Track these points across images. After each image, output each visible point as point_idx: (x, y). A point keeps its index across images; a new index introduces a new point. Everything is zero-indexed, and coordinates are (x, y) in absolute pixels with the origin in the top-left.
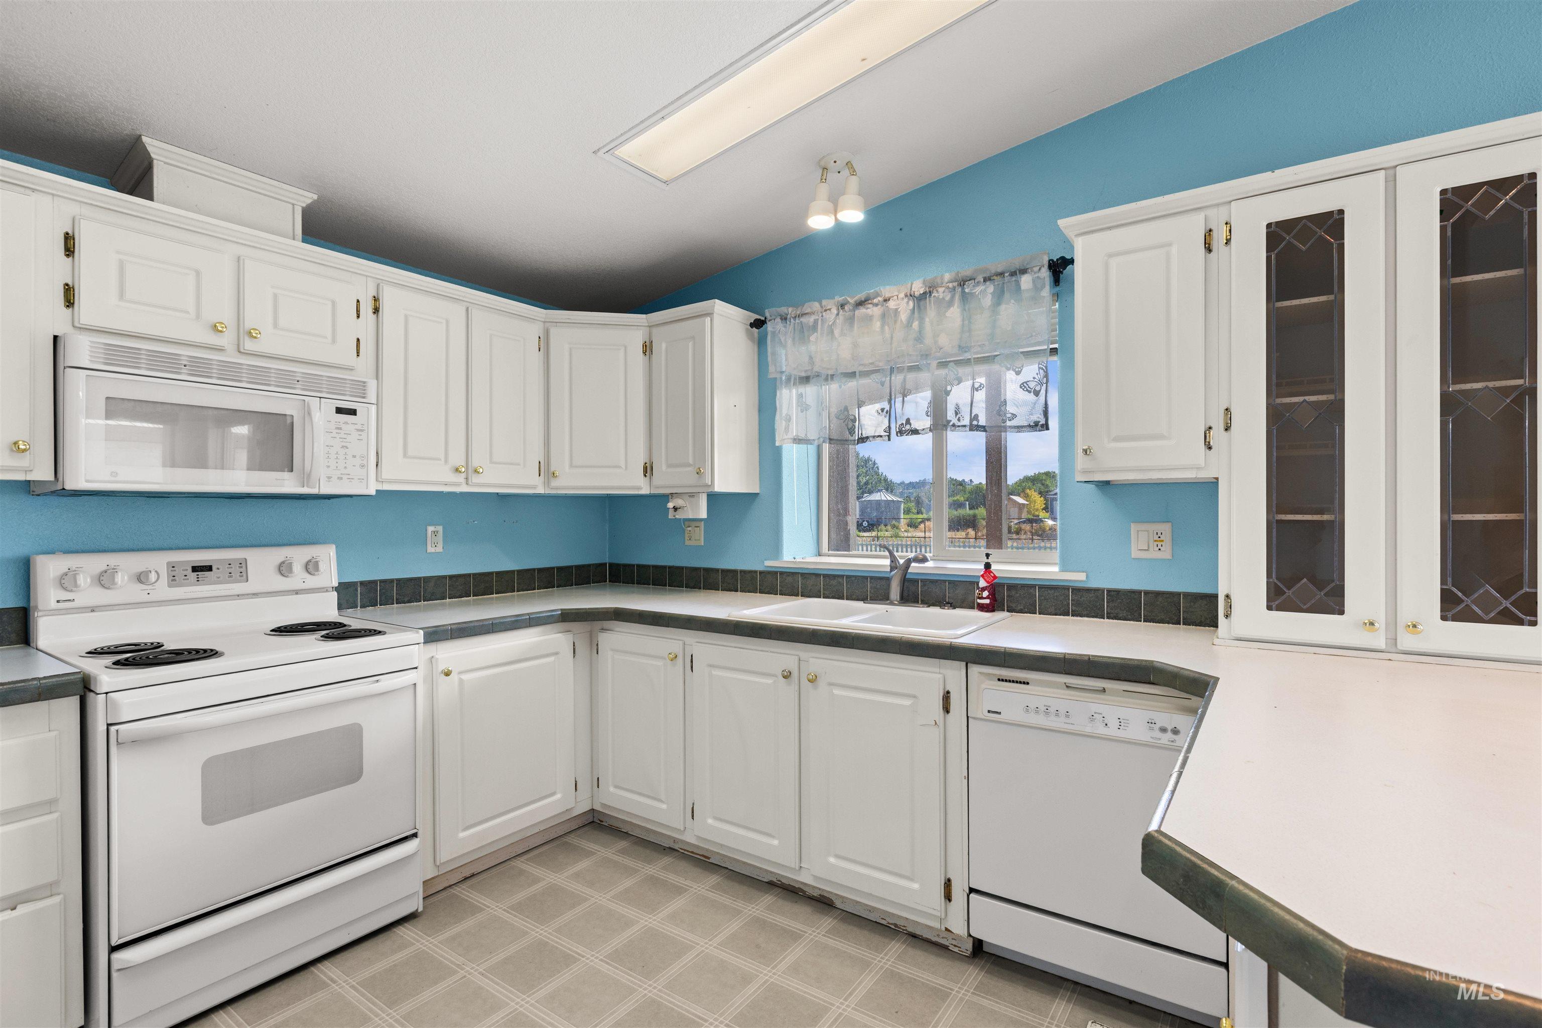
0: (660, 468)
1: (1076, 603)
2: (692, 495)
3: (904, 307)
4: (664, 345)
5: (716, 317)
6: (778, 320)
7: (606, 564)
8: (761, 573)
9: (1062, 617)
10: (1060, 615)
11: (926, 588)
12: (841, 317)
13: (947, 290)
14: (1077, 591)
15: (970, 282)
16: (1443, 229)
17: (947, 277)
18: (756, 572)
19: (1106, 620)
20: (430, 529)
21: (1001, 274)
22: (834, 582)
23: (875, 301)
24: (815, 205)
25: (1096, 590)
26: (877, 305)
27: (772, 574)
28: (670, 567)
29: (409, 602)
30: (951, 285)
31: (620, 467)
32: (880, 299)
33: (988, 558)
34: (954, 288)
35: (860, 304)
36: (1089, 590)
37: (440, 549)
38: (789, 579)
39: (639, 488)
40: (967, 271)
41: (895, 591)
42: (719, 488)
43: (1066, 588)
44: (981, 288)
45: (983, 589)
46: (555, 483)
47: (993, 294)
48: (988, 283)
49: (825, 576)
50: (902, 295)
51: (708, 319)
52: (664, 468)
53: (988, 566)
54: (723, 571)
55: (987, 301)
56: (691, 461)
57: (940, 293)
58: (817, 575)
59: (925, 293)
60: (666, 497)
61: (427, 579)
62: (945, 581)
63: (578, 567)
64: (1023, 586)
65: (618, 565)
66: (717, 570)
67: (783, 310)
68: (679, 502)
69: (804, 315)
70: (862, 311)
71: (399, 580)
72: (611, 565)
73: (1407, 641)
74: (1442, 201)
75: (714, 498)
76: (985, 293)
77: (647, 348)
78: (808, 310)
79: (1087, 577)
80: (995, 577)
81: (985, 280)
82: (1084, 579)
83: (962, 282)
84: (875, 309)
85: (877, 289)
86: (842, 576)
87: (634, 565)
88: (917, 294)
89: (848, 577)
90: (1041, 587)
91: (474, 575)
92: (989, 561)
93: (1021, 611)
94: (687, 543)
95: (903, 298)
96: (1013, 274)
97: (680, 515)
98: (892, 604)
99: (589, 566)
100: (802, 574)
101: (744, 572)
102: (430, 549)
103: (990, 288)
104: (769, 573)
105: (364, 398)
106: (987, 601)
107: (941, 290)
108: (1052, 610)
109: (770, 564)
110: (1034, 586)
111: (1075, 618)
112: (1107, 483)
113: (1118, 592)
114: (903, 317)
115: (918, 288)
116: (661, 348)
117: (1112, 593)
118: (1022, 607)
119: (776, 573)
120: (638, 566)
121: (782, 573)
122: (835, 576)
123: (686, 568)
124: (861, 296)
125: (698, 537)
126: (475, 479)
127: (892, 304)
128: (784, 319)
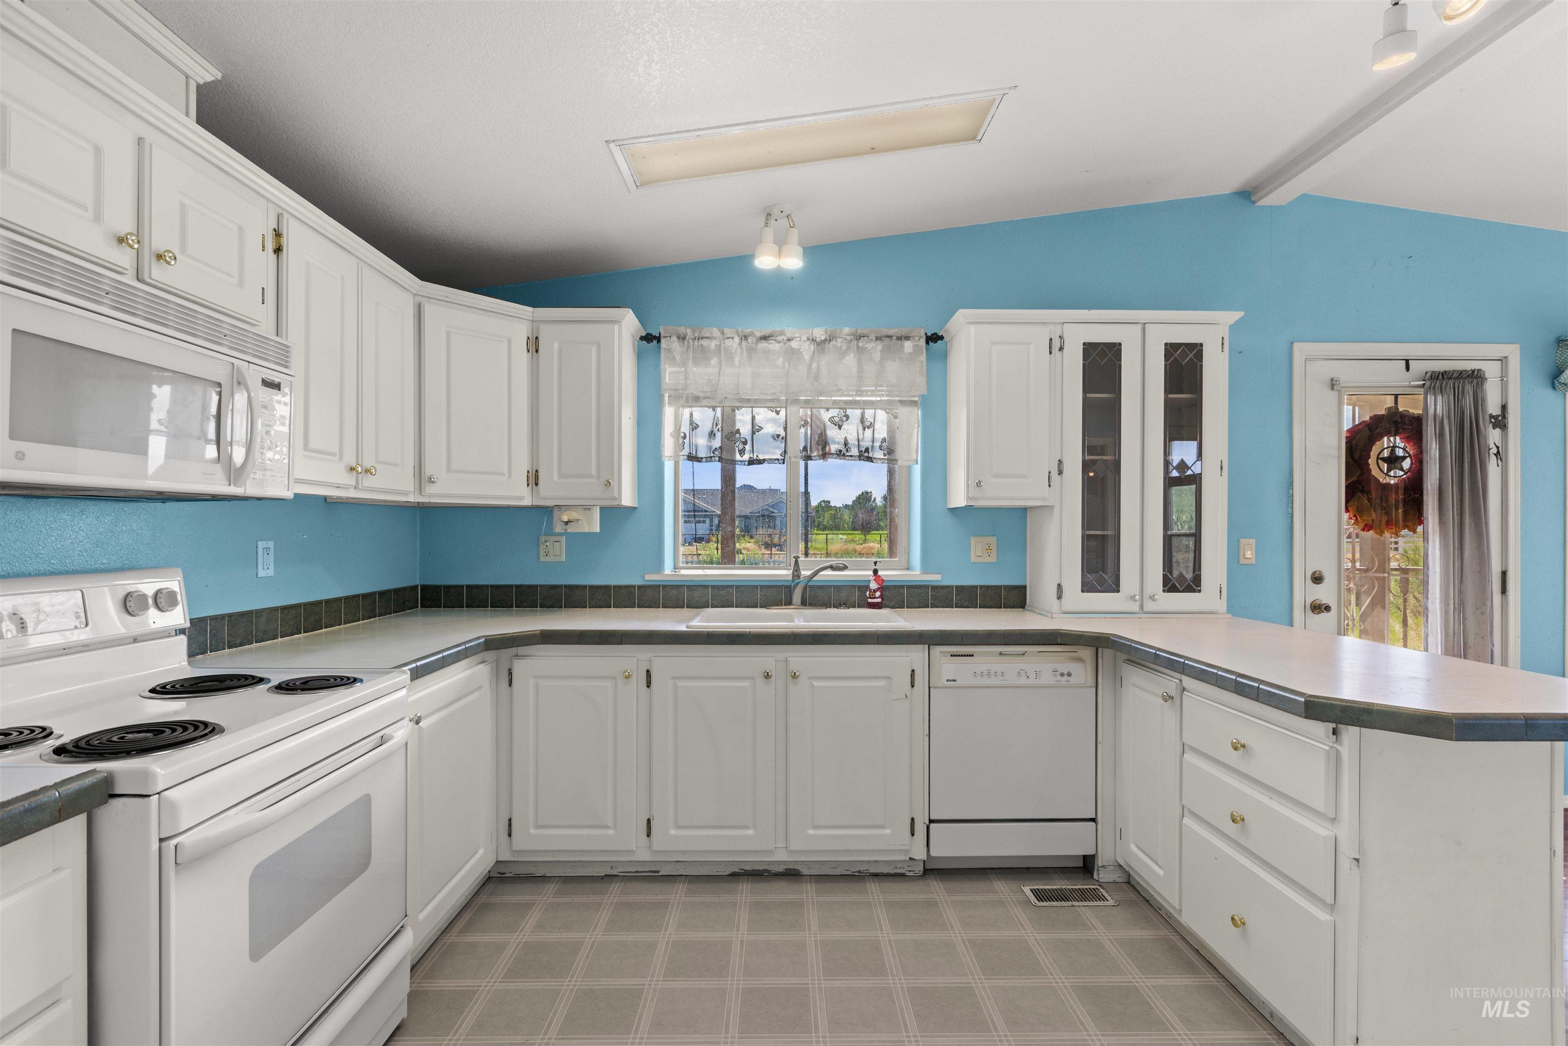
0: (547, 476)
1: (934, 598)
2: (587, 508)
3: (807, 349)
6: (674, 338)
7: (418, 586)
8: (639, 587)
9: (924, 609)
10: (922, 608)
11: (813, 593)
12: (742, 347)
13: (845, 341)
14: (935, 588)
15: (865, 338)
16: (1166, 365)
17: (846, 330)
18: (634, 587)
19: (955, 609)
20: (261, 545)
21: (890, 337)
22: (723, 592)
23: (779, 338)
24: (768, 247)
25: (948, 587)
26: (779, 342)
27: (655, 587)
29: (241, 645)
30: (848, 338)
31: (504, 474)
32: (785, 338)
33: (875, 565)
34: (851, 342)
35: (765, 338)
36: (943, 587)
37: (271, 572)
38: (674, 592)
39: (522, 498)
40: (863, 329)
41: (799, 597)
43: (927, 587)
44: (872, 345)
45: (875, 591)
46: (429, 489)
47: (881, 351)
48: (878, 342)
49: (713, 587)
50: (804, 338)
51: (616, 327)
52: (557, 478)
53: (875, 572)
54: (592, 587)
55: (877, 356)
56: (595, 471)
57: (838, 342)
58: (706, 587)
59: (825, 340)
60: (555, 510)
61: (259, 613)
62: (830, 586)
63: (396, 591)
64: (895, 587)
65: (437, 588)
66: (581, 587)
67: (682, 329)
68: (573, 515)
69: (703, 338)
70: (763, 345)
71: (230, 616)
72: (424, 588)
73: (1149, 606)
74: (1166, 349)
75: (607, 510)
76: (875, 349)
77: (534, 345)
78: (708, 335)
79: (942, 577)
80: (883, 580)
81: (877, 339)
82: (940, 579)
83: (859, 337)
84: (777, 345)
85: (783, 328)
86: (732, 586)
87: (462, 587)
88: (818, 339)
89: (737, 587)
90: (909, 587)
91: (305, 604)
92: (877, 567)
94: (542, 559)
95: (805, 341)
96: (899, 338)
98: (797, 608)
99: (405, 589)
100: (689, 587)
101: (616, 587)
102: (262, 573)
103: (880, 346)
104: (650, 587)
105: (286, 367)
106: (879, 600)
107: (839, 340)
108: (916, 604)
109: (652, 578)
110: (903, 587)
111: (933, 609)
113: (963, 587)
114: (807, 357)
115: (819, 333)
116: (548, 347)
117: (959, 589)
118: (894, 604)
119: (658, 586)
120: (468, 586)
121: (664, 587)
122: (724, 587)
123: (541, 586)
124: (766, 331)
125: (558, 552)
126: (368, 481)
127: (794, 344)
128: (682, 338)
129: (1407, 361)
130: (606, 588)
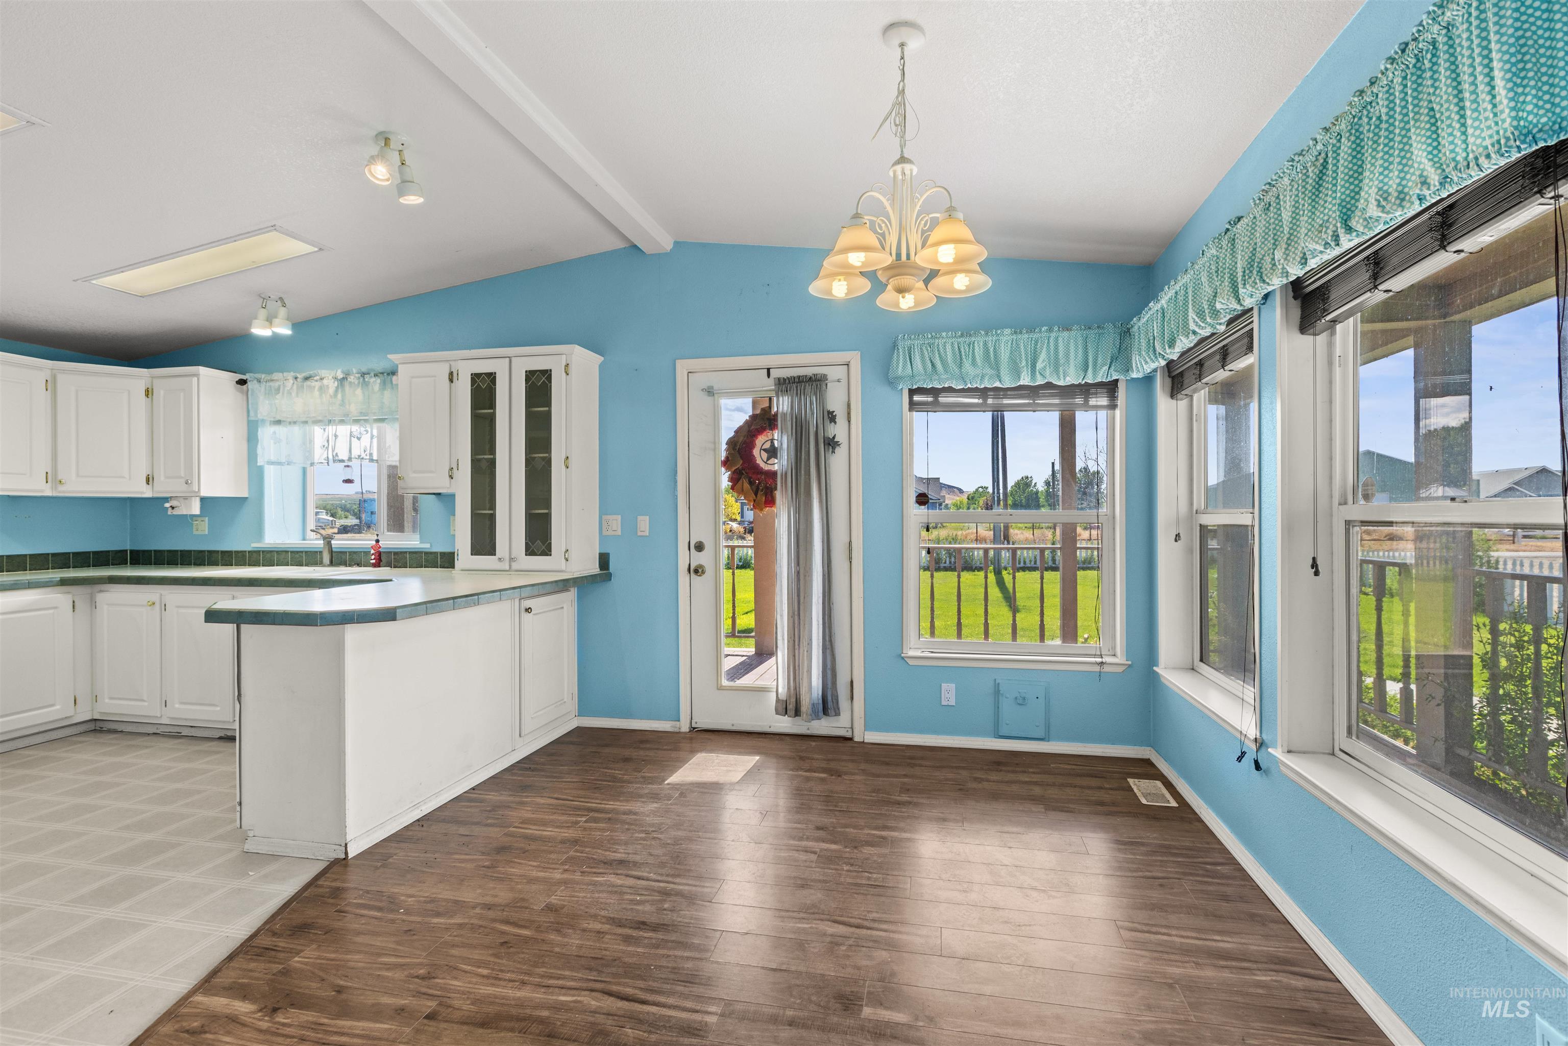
0: (160, 478)
1: (426, 561)
2: (185, 498)
3: (332, 385)
4: (162, 392)
5: (201, 376)
6: (255, 382)
7: (127, 551)
8: (249, 552)
9: (420, 569)
11: (351, 557)
12: (295, 385)
13: (355, 378)
14: (426, 553)
15: (367, 375)
16: (526, 387)
17: (354, 371)
18: (245, 551)
21: (382, 373)
22: (297, 556)
23: (315, 378)
24: (255, 322)
25: (435, 553)
26: (317, 381)
27: (257, 552)
28: (181, 551)
30: (357, 375)
31: (124, 477)
32: (318, 378)
34: (359, 378)
35: (306, 379)
36: (431, 553)
38: (268, 555)
39: (142, 493)
40: (364, 370)
41: (326, 559)
42: (204, 493)
43: (421, 552)
44: (373, 379)
45: (373, 555)
46: (61, 488)
47: (380, 384)
49: (292, 552)
50: (330, 377)
51: (193, 379)
52: (162, 478)
53: (377, 541)
54: (223, 552)
55: (377, 387)
56: (183, 475)
57: (351, 379)
58: (286, 552)
59: (343, 378)
60: (166, 499)
63: (95, 553)
64: (401, 553)
65: (138, 552)
66: (218, 552)
67: (258, 376)
68: (174, 503)
69: (272, 380)
70: (308, 383)
72: (132, 551)
73: (515, 566)
74: (526, 375)
75: (203, 500)
76: (376, 383)
77: (148, 393)
78: (275, 378)
79: (431, 546)
80: (380, 547)
81: (376, 375)
83: (362, 375)
84: (316, 383)
85: (315, 372)
86: (302, 552)
87: (151, 551)
88: (339, 378)
89: (306, 552)
90: (410, 553)
92: (379, 539)
93: (400, 567)
94: (195, 533)
95: (331, 379)
96: (388, 374)
97: (176, 512)
98: (324, 566)
99: (108, 552)
100: (277, 552)
101: (237, 552)
103: (378, 380)
104: (255, 552)
106: (374, 561)
108: (415, 565)
109: (255, 546)
110: (406, 552)
112: (439, 494)
113: (444, 553)
114: (331, 391)
115: (340, 375)
116: (160, 394)
117: (442, 554)
119: (260, 551)
120: (155, 551)
121: (263, 552)
122: (298, 552)
123: (194, 551)
124: (306, 374)
125: (203, 527)
127: (325, 382)
128: (259, 381)
129: (768, 370)
130: (229, 553)
